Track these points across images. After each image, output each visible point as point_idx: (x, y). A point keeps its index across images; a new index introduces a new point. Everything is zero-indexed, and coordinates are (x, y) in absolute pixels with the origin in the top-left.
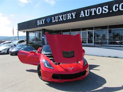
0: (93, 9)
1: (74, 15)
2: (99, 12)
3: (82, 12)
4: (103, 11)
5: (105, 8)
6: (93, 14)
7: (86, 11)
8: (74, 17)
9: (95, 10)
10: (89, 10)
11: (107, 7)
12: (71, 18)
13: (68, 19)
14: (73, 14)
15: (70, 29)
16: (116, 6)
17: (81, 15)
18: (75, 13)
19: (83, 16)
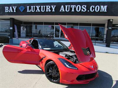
0: (73, 6)
1: (53, 9)
2: (78, 10)
3: (62, 6)
4: (82, 9)
5: (84, 7)
6: (73, 10)
7: (66, 6)
8: (53, 11)
9: (75, 7)
10: (69, 6)
11: (86, 6)
12: (50, 11)
13: (47, 11)
14: (52, 6)
15: (43, 22)
16: (93, 7)
17: (61, 9)
18: (55, 6)
19: (63, 11)
